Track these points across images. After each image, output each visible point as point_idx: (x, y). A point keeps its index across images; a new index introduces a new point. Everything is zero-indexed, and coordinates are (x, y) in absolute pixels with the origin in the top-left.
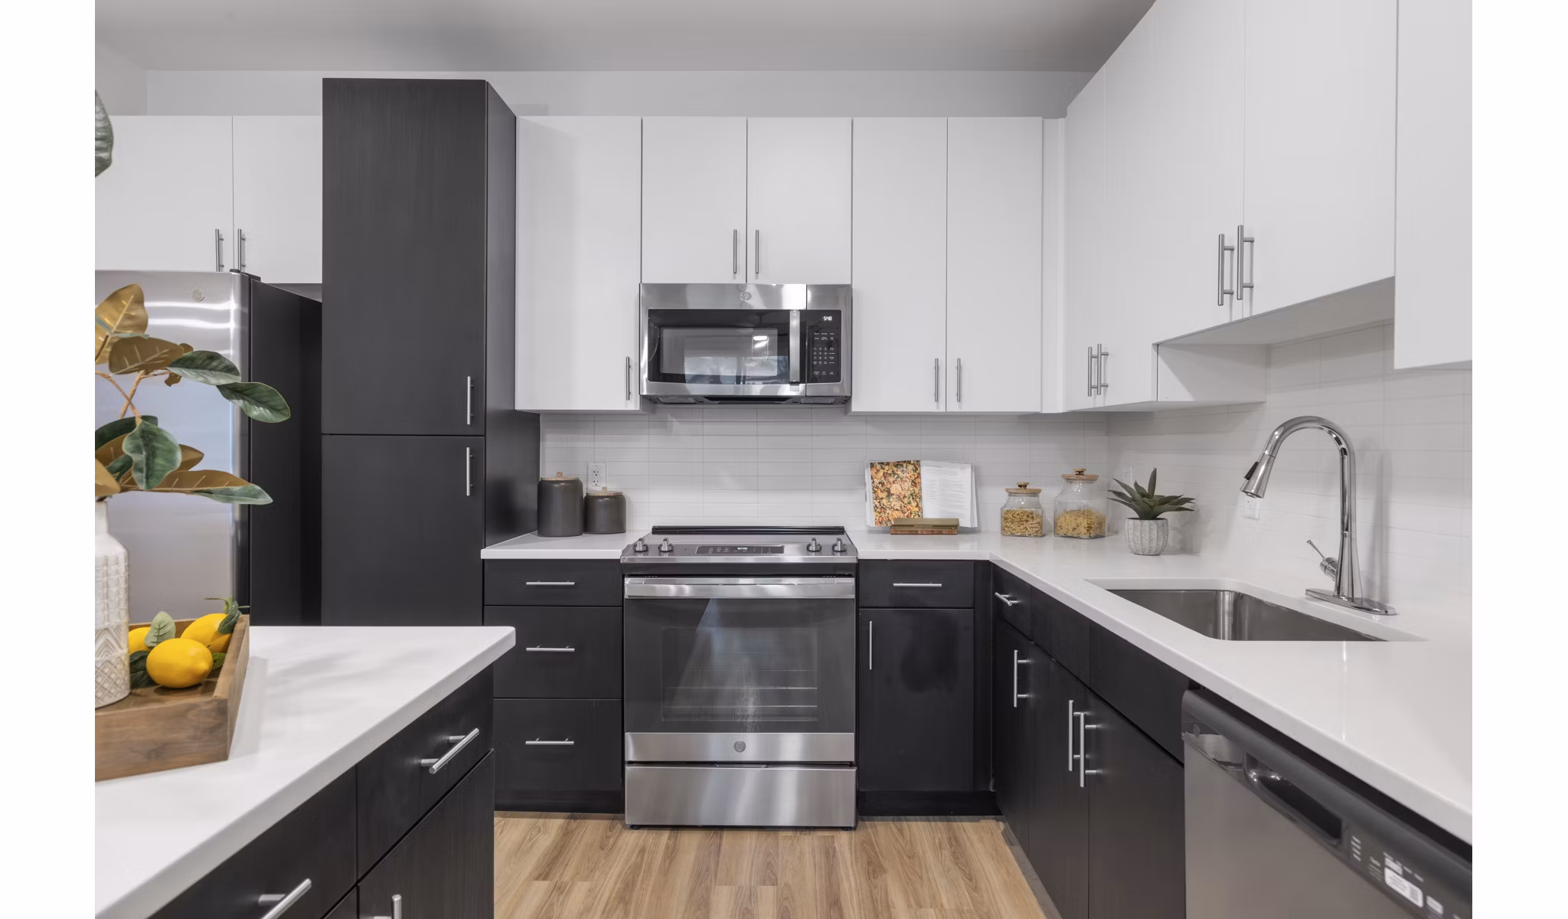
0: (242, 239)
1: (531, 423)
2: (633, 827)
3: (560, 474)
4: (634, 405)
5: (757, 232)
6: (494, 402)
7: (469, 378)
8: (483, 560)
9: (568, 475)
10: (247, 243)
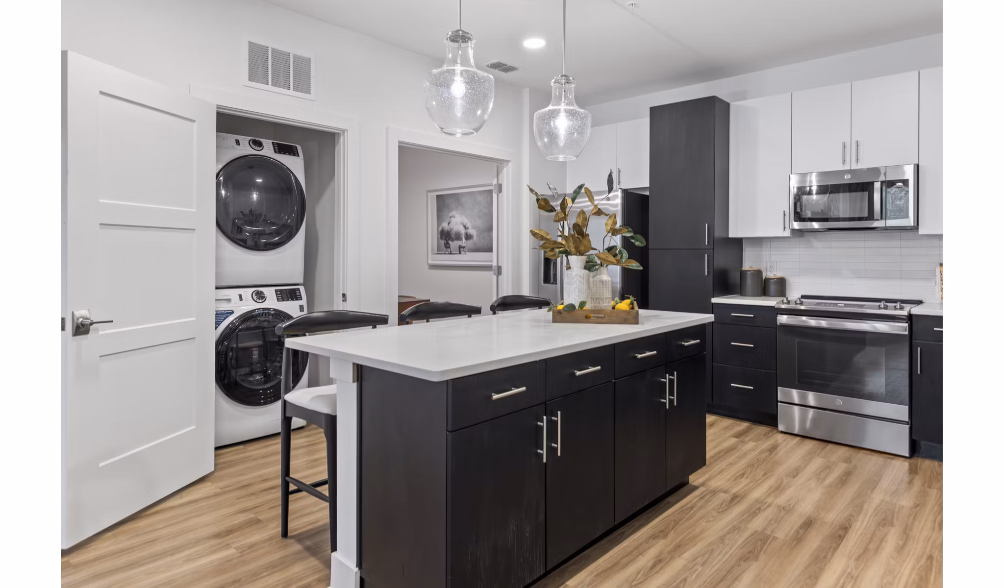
0: (619, 172)
1: (738, 243)
2: (782, 432)
3: (751, 267)
4: (787, 233)
5: (857, 142)
6: (718, 233)
7: (707, 225)
8: (713, 303)
9: (755, 268)
10: (621, 173)
